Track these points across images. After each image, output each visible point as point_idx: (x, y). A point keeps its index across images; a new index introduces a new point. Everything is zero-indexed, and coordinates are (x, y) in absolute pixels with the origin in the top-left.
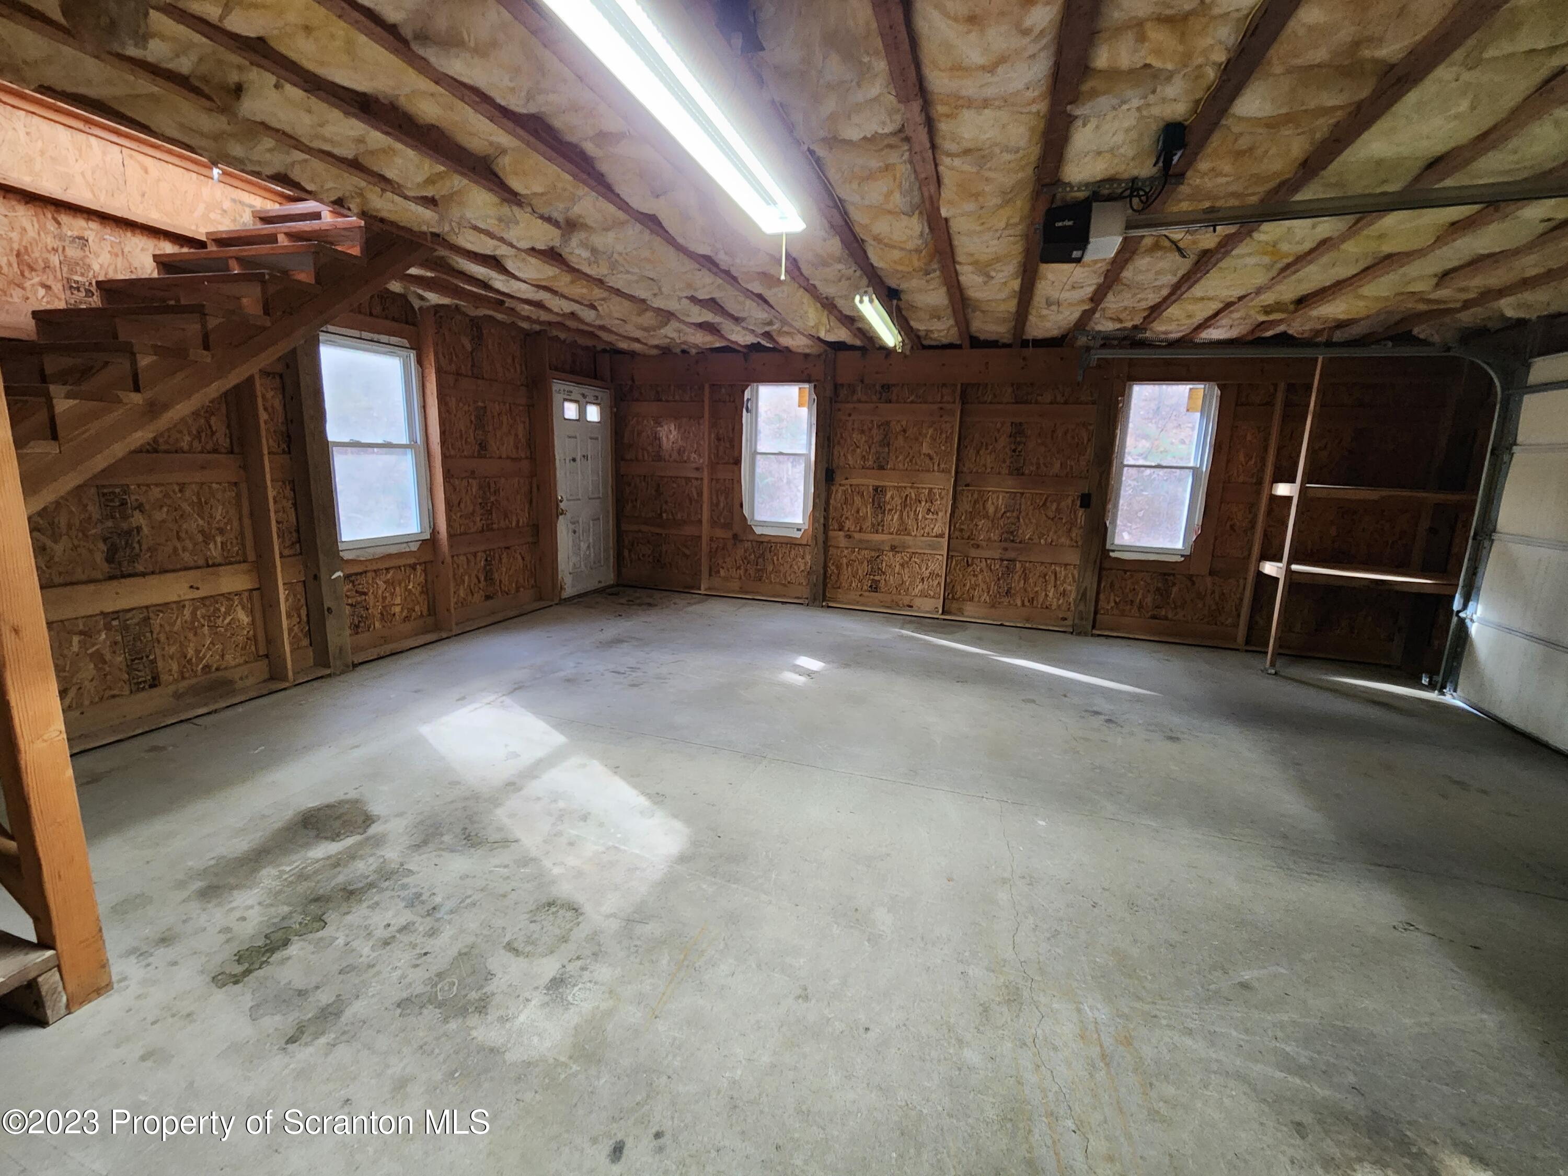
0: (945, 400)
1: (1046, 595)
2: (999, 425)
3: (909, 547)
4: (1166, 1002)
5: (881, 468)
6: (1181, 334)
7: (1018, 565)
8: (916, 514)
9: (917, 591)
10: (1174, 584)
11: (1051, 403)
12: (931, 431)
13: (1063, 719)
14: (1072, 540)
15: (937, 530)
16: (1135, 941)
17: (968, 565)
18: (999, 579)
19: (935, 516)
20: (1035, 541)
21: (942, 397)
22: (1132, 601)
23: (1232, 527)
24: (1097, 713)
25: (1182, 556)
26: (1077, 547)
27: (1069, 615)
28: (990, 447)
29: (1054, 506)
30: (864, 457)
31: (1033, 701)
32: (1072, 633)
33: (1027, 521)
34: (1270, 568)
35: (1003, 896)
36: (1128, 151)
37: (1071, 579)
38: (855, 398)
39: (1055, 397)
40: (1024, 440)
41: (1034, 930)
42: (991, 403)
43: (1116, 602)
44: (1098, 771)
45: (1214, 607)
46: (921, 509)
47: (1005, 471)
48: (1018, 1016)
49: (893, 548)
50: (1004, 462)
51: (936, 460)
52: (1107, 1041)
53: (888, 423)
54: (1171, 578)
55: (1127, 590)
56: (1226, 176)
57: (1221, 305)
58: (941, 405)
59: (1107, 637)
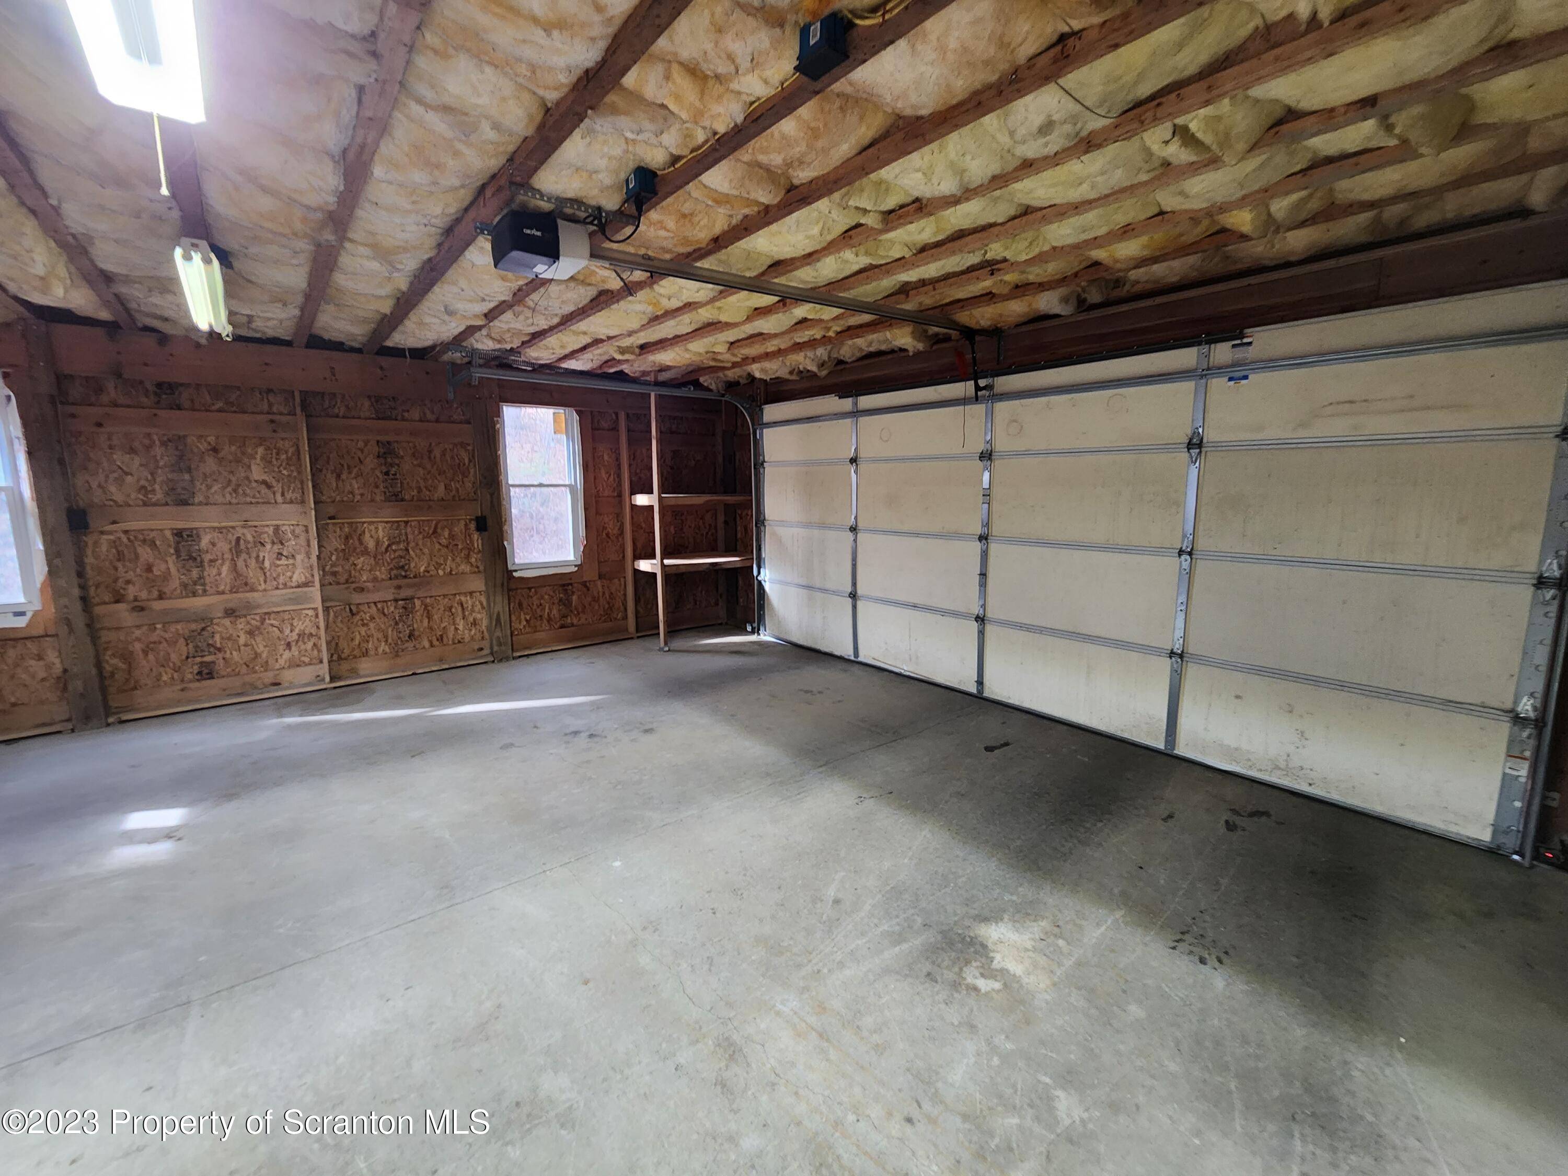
0: (275, 409)
1: (456, 629)
2: (361, 444)
3: (258, 606)
4: (814, 953)
5: (185, 503)
6: (548, 362)
7: (417, 603)
8: (260, 562)
9: (282, 662)
10: (573, 593)
11: (421, 421)
12: (261, 450)
13: (551, 751)
14: (472, 565)
15: (299, 576)
16: (761, 921)
17: (353, 614)
18: (397, 624)
19: (291, 561)
20: (431, 573)
21: (271, 405)
22: (541, 616)
23: (607, 535)
24: (576, 733)
25: (576, 566)
26: (479, 572)
27: (486, 644)
28: (355, 471)
29: (446, 533)
30: (143, 487)
31: (512, 745)
32: (493, 662)
33: (418, 551)
34: (645, 565)
35: (645, 960)
36: (607, 179)
37: (479, 606)
38: (105, 399)
39: (425, 414)
40: (397, 461)
41: (693, 971)
42: (343, 417)
43: (527, 621)
44: (619, 787)
45: (607, 606)
46: (268, 554)
47: (379, 498)
48: (748, 1065)
49: (230, 613)
50: (377, 487)
51: (278, 488)
52: (812, 1020)
53: (182, 438)
54: (570, 587)
55: (535, 607)
56: (668, 231)
57: (589, 340)
58: (270, 417)
59: (527, 656)
